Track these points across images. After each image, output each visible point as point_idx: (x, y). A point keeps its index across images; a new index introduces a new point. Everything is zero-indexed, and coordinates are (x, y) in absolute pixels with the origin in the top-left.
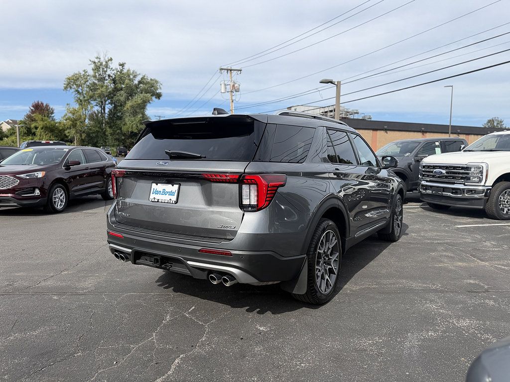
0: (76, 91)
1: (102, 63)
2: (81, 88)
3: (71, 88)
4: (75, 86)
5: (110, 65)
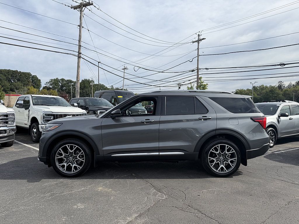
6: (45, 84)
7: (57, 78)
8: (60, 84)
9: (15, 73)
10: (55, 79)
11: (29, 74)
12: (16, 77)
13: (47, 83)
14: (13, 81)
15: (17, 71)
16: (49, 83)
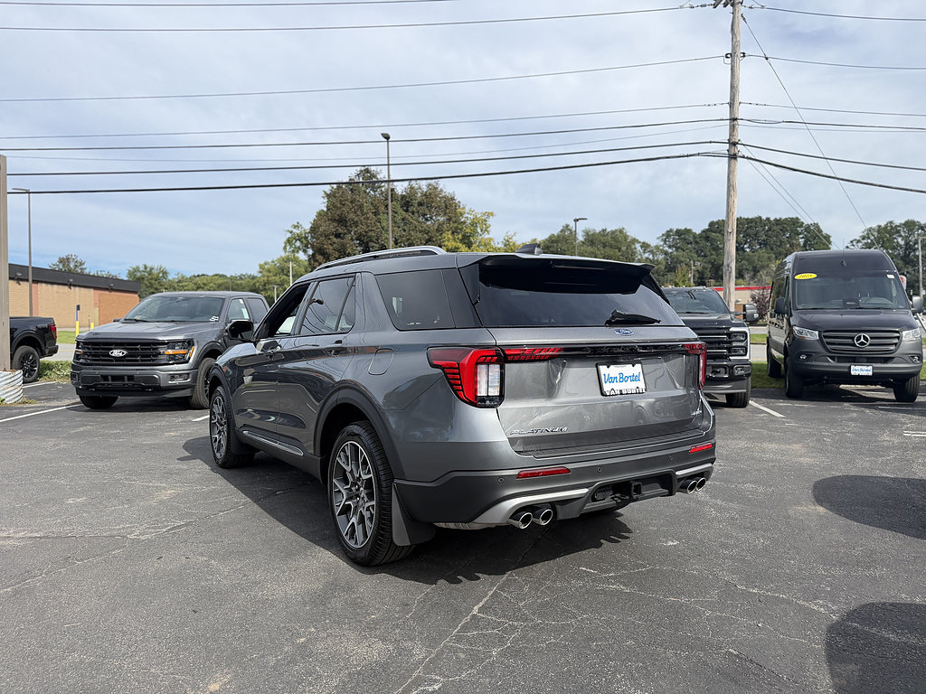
6: (847, 247)
7: (891, 222)
8: (900, 240)
9: (753, 224)
10: (879, 226)
11: (795, 222)
12: (755, 235)
13: (852, 242)
14: (748, 250)
15: (760, 217)
16: (858, 241)
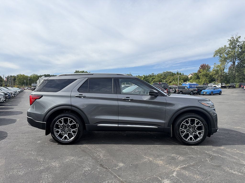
0: (220, 56)
1: (235, 40)
2: (222, 54)
3: (217, 55)
4: (219, 54)
5: (239, 40)
